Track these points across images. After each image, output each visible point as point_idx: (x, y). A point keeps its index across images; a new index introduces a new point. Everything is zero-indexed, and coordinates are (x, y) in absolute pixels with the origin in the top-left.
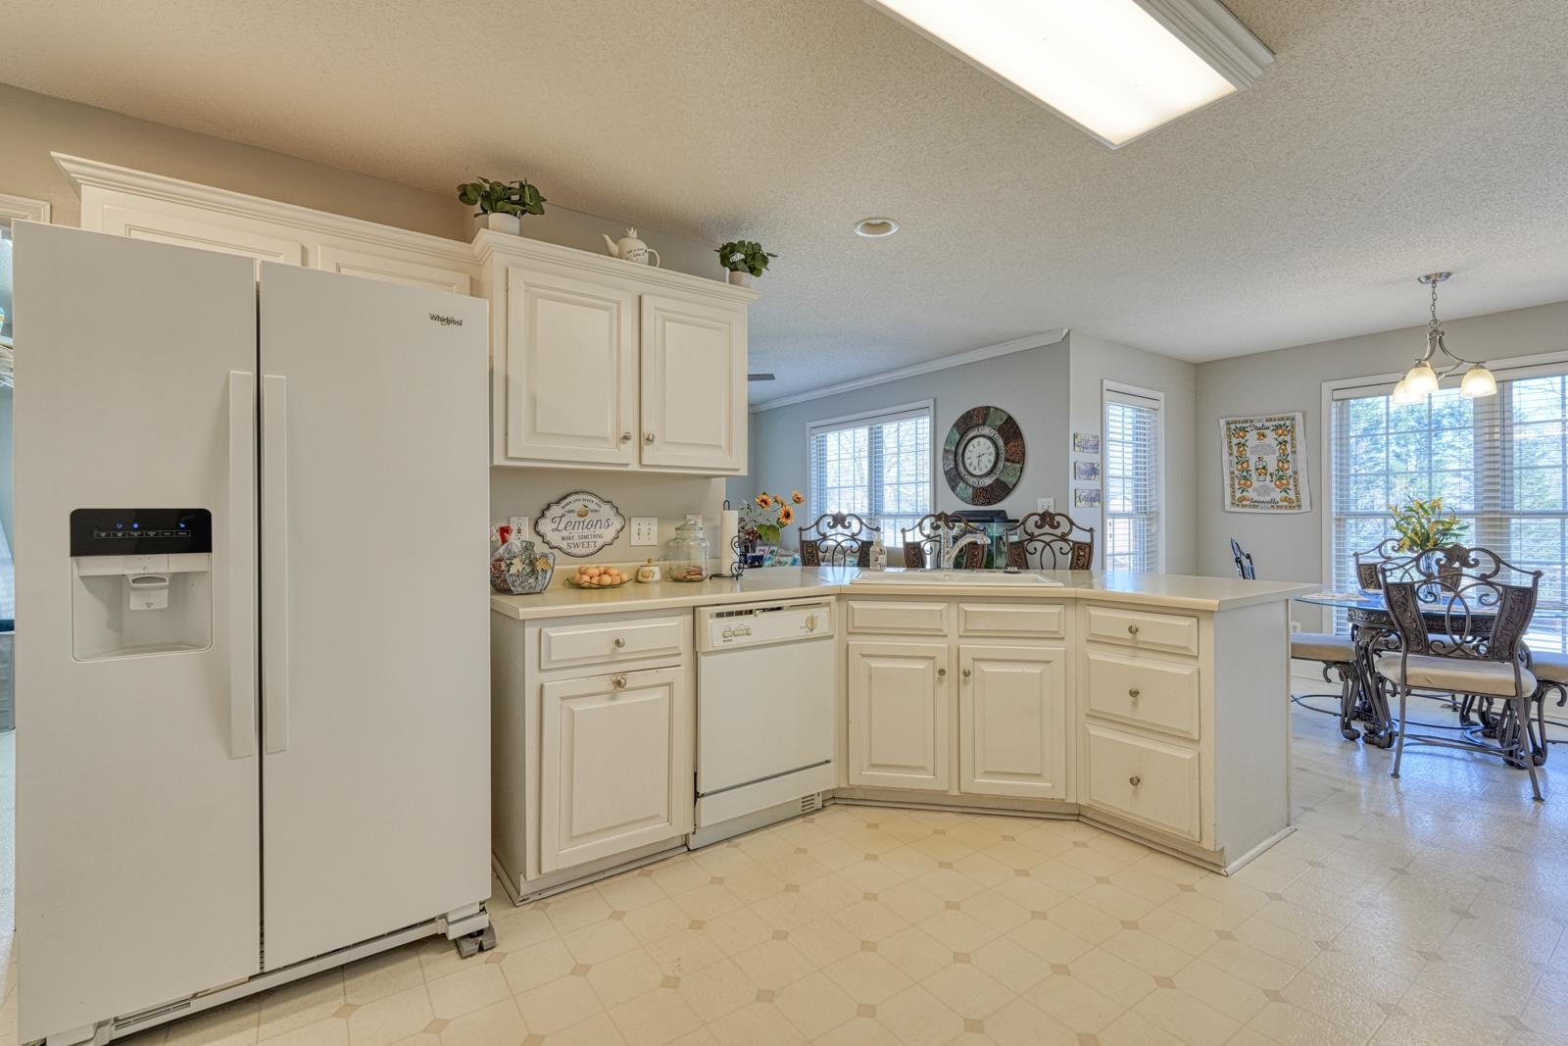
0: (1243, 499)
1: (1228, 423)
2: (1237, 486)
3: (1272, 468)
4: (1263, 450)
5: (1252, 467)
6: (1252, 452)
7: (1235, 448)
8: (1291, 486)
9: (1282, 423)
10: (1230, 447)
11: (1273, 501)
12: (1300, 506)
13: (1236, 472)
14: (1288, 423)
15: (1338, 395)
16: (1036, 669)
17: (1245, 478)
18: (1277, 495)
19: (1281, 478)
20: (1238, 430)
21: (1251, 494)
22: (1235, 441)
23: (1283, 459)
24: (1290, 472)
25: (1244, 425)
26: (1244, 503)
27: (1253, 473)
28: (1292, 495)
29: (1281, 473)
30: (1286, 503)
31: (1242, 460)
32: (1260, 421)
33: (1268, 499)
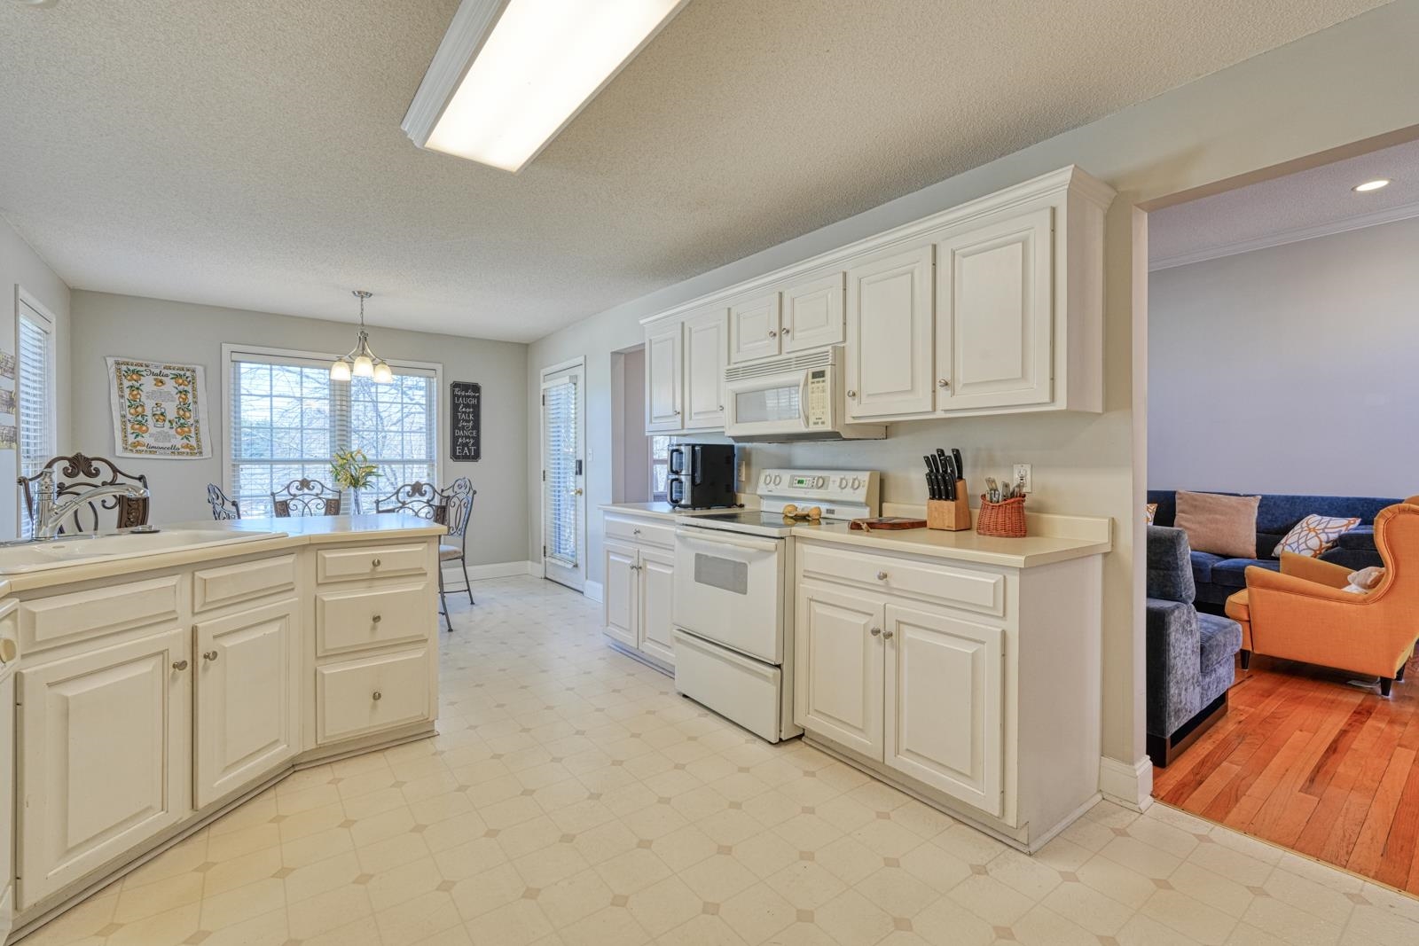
0: (139, 444)
1: (117, 363)
2: (129, 430)
3: (171, 413)
4: (160, 396)
5: (148, 412)
6: (148, 397)
7: (127, 392)
8: (193, 434)
9: (182, 373)
10: (121, 389)
11: (173, 447)
12: (201, 453)
13: (129, 416)
14: (188, 374)
15: (235, 357)
16: (273, 628)
17: (140, 423)
18: (178, 441)
19: (182, 426)
20: (130, 373)
21: (147, 439)
22: (126, 383)
23: (184, 407)
24: (191, 421)
25: (139, 368)
26: (139, 448)
27: (150, 418)
28: (193, 442)
29: (182, 421)
30: (188, 450)
31: (135, 404)
32: (157, 367)
33: (169, 445)
